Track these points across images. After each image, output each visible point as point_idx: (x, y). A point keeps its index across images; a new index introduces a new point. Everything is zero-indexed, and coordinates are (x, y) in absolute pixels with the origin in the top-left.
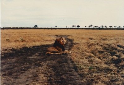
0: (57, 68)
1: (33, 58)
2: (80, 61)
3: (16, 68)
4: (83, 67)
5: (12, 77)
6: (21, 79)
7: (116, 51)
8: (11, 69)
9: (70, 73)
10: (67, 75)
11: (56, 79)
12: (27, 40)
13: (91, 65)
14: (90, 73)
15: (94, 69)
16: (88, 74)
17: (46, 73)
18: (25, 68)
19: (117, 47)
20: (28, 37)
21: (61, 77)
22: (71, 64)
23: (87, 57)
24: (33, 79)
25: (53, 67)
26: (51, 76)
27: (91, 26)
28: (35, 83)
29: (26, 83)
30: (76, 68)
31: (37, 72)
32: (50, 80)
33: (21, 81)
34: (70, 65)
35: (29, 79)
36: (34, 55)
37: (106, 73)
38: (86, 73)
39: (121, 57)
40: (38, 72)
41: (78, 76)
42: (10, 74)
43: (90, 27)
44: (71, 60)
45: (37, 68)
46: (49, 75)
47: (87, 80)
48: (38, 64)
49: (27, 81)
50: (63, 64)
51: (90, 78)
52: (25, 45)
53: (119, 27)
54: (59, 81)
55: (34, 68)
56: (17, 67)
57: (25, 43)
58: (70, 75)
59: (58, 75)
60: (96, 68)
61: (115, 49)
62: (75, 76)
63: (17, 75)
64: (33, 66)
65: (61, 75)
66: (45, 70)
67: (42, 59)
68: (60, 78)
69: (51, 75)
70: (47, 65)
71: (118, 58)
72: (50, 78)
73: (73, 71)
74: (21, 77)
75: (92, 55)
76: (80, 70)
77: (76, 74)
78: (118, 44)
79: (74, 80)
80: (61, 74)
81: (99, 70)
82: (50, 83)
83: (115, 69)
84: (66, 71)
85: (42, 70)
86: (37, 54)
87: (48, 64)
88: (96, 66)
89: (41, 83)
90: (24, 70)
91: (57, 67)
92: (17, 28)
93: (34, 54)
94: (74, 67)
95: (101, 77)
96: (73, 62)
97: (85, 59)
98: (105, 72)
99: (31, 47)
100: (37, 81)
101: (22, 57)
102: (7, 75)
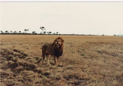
7: (12, 56)
19: (13, 52)
37: (2, 78)
39: (18, 62)
53: (15, 32)
61: (11, 54)
71: (14, 62)
78: (14, 49)
83: (12, 74)
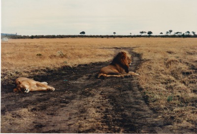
0: (117, 99)
1: (79, 84)
2: (153, 88)
3: (53, 99)
4: (157, 96)
5: (47, 112)
6: (60, 116)
8: (44, 100)
9: (137, 106)
10: (133, 110)
11: (115, 117)
12: (69, 55)
13: (170, 94)
14: (169, 106)
15: (174, 100)
16: (165, 108)
17: (98, 107)
18: (67, 98)
20: (70, 51)
21: (124, 112)
22: (138, 92)
23: (164, 81)
24: (79, 115)
25: (110, 97)
26: (107, 111)
27: (171, 31)
28: (82, 122)
29: (69, 123)
30: (146, 99)
31: (85, 106)
32: (105, 117)
33: (60, 120)
34: (137, 94)
35: (73, 116)
36: (80, 79)
37: (194, 107)
38: (162, 106)
40: (86, 104)
41: (150, 112)
42: (43, 108)
43: (169, 34)
44: (138, 86)
45: (85, 99)
46: (104, 109)
47: (164, 117)
48: (87, 92)
49: (70, 119)
50: (125, 92)
51: (168, 114)
52: (66, 63)
54: (120, 119)
55: (80, 99)
56: (54, 97)
57: (66, 60)
58: (138, 109)
59: (117, 110)
60: (179, 99)
62: (145, 111)
63: (54, 110)
64: (79, 96)
65: (122, 110)
66: (98, 102)
67: (93, 84)
68: (122, 115)
69: (107, 109)
70: (101, 94)
72: (106, 115)
73: (141, 103)
74: (61, 113)
75: (172, 78)
76: (153, 102)
77: (146, 108)
79: (143, 118)
80: (123, 108)
81: (184, 101)
82: (106, 122)
84: (130, 103)
85: (93, 102)
86: (85, 77)
87: (102, 92)
88: (178, 96)
89: (92, 122)
90: (64, 103)
91: (117, 97)
92: (54, 37)
93: (79, 77)
94: (144, 97)
95: (186, 112)
96: (141, 89)
97: (161, 85)
98: (193, 105)
99: (76, 66)
100: (85, 118)
101: (61, 81)
102: (39, 110)
